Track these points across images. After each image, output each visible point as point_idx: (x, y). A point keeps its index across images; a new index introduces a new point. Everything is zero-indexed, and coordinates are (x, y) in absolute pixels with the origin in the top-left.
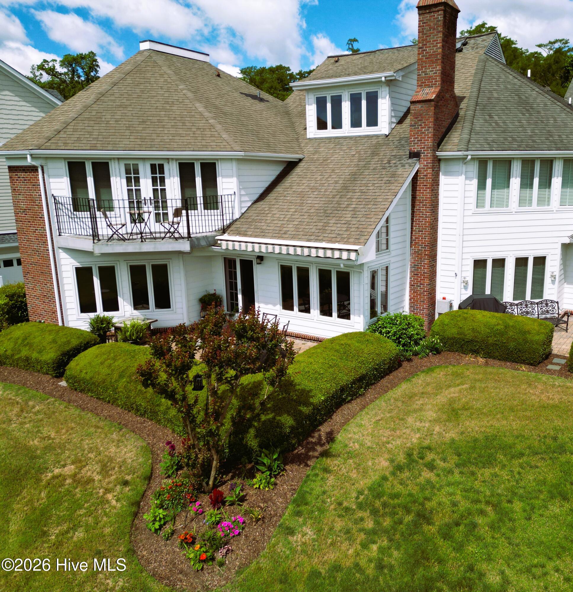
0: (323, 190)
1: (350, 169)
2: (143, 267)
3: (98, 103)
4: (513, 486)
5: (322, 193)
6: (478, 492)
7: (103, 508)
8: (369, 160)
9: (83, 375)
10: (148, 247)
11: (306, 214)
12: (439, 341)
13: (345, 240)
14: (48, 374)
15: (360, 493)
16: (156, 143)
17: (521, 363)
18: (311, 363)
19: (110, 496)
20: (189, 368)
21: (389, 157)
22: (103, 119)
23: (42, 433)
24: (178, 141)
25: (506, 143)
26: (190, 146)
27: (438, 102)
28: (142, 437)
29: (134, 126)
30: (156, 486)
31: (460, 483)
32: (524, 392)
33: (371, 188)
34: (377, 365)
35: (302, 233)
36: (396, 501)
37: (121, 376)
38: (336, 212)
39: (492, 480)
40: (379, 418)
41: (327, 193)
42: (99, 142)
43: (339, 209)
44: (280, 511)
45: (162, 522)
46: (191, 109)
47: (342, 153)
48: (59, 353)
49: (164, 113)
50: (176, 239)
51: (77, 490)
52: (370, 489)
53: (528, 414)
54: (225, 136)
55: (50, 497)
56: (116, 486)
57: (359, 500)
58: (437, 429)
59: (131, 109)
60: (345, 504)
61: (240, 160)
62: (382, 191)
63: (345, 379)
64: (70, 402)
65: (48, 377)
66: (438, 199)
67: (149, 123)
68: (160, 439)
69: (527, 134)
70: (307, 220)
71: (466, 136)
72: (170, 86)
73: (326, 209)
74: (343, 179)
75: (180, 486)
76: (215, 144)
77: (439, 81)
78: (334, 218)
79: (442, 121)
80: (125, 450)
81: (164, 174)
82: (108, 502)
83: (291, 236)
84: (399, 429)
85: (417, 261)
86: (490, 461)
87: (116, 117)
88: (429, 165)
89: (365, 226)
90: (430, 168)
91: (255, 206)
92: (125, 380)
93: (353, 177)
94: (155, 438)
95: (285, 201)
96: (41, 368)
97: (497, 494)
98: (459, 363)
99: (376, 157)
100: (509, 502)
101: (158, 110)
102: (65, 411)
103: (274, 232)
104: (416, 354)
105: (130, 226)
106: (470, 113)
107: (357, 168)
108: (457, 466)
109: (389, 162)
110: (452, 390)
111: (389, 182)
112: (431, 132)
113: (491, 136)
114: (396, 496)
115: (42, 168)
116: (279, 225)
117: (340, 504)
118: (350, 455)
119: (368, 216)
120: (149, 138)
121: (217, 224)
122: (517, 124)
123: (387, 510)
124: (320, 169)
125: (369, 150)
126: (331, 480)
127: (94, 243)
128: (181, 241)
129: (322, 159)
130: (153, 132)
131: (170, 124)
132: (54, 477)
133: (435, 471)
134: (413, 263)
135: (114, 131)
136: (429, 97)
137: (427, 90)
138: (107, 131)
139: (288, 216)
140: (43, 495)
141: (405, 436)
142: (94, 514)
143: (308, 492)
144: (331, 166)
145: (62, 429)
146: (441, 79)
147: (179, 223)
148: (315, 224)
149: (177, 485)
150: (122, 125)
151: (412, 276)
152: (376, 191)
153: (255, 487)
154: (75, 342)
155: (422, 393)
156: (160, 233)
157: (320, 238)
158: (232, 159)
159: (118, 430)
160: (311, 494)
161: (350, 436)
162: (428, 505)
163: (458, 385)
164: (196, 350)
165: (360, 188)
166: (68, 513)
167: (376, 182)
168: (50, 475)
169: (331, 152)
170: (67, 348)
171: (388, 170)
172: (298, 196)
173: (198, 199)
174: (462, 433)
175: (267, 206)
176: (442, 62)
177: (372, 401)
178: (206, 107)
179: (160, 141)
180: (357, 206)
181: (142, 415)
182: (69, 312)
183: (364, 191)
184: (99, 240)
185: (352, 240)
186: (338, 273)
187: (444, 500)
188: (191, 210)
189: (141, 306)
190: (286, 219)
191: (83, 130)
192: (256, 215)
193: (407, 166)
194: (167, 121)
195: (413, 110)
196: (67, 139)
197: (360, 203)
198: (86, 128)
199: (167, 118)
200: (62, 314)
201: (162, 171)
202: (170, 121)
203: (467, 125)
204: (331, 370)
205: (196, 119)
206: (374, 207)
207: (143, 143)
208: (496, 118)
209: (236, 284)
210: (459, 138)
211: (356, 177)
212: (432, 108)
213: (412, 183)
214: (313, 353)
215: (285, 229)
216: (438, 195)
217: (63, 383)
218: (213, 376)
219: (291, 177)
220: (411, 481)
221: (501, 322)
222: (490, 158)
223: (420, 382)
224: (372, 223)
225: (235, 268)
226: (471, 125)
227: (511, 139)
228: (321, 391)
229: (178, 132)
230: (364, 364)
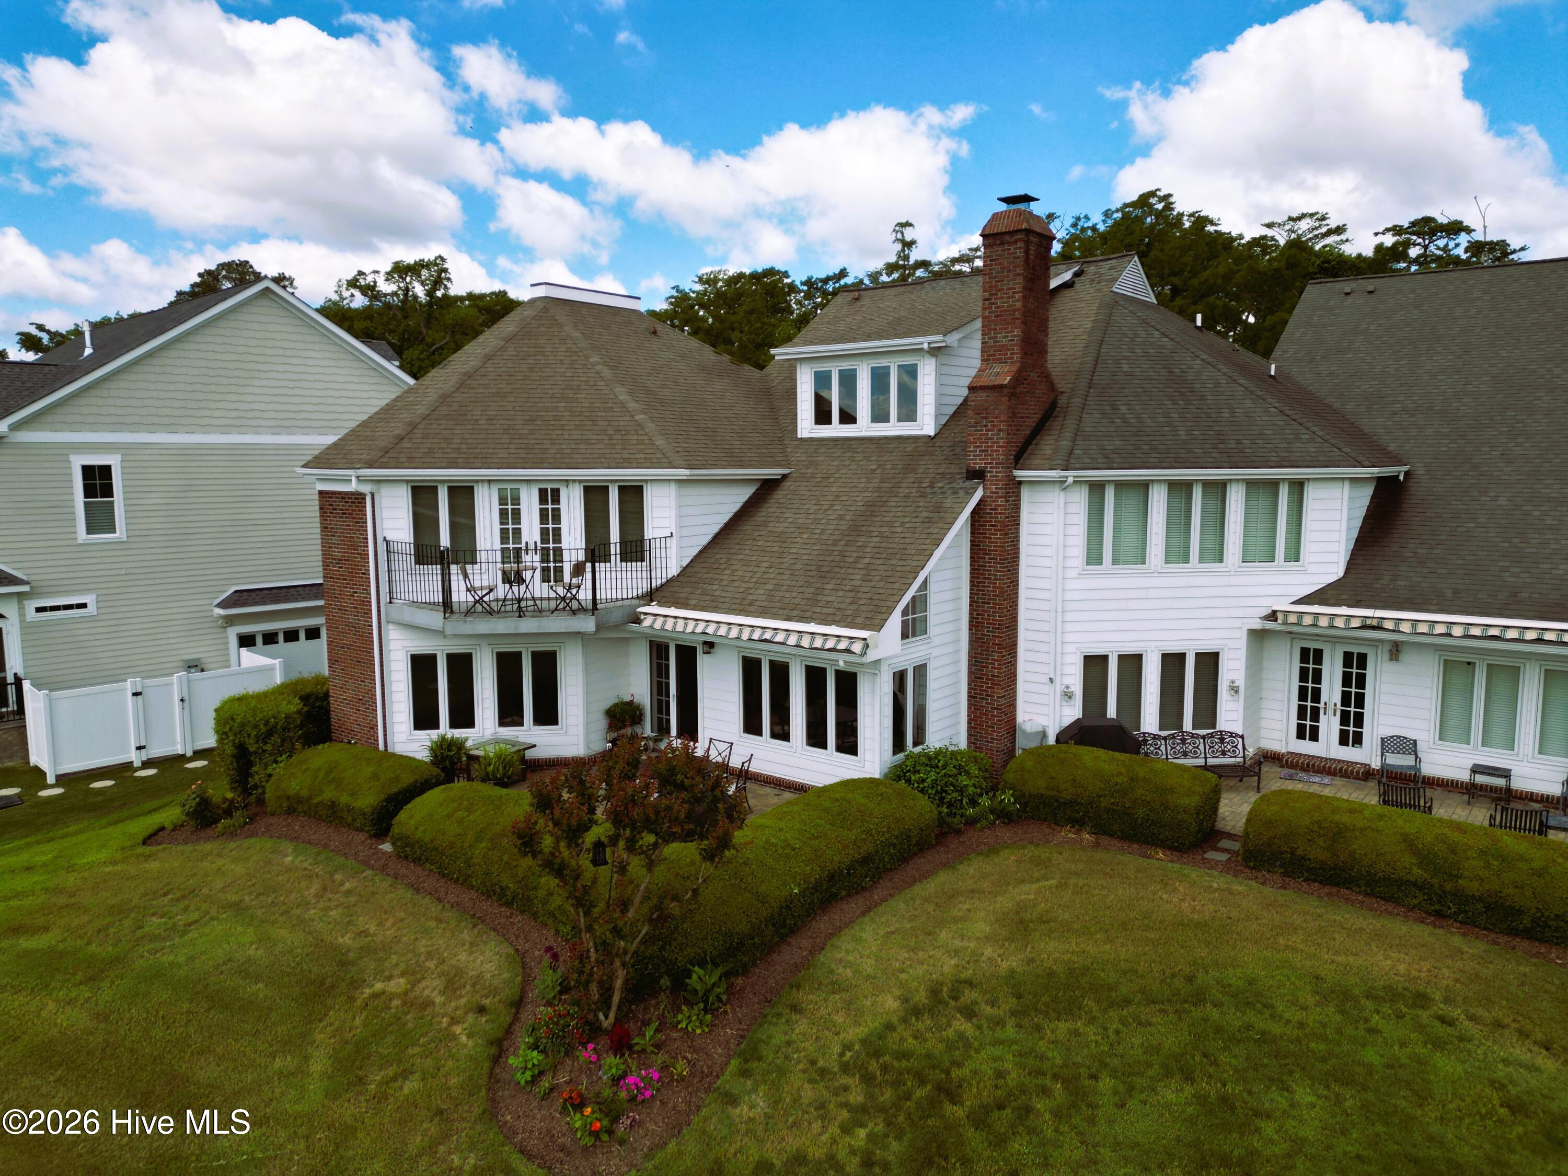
0: (818, 531)
1: (866, 494)
2: (518, 655)
3: (462, 390)
4: (1102, 1052)
5: (816, 536)
6: (1043, 1058)
7: (447, 1045)
8: (898, 480)
9: (419, 834)
10: (528, 625)
11: (787, 572)
12: (1012, 800)
13: (849, 619)
14: (362, 830)
15: (847, 1047)
16: (550, 456)
17: (1157, 846)
18: (781, 830)
19: (458, 1029)
20: (588, 829)
21: (933, 475)
22: (469, 417)
23: (355, 926)
24: (584, 451)
25: (1138, 455)
26: (603, 460)
27: (1014, 388)
28: (507, 940)
29: (517, 427)
30: (527, 1017)
31: (1015, 1042)
32: (1151, 896)
33: (899, 530)
34: (897, 838)
35: (778, 605)
36: (904, 1063)
37: (478, 839)
38: (837, 569)
39: (1069, 1040)
40: (892, 929)
41: (823, 537)
42: (461, 455)
43: (841, 565)
44: (717, 1068)
45: (536, 1072)
46: (608, 396)
47: (855, 467)
48: (383, 796)
49: (564, 404)
50: (574, 612)
51: (409, 1017)
52: (864, 1042)
53: (1152, 935)
54: (660, 442)
55: (368, 1024)
56: (466, 1013)
57: (845, 1059)
58: (988, 951)
59: (513, 399)
60: (821, 1063)
61: (680, 482)
62: (916, 536)
63: (836, 857)
64: (396, 878)
65: (362, 836)
66: (1018, 549)
67: (540, 423)
68: (536, 943)
69: (1177, 437)
70: (789, 582)
71: (1066, 443)
72: (576, 358)
73: (820, 564)
74: (852, 513)
75: (565, 1016)
76: (643, 456)
77: (1017, 353)
78: (834, 581)
79: (1023, 418)
80: (482, 958)
81: (559, 503)
82: (455, 1037)
83: (760, 610)
84: (923, 950)
85: (980, 654)
86: (1070, 1010)
87: (488, 413)
88: (1000, 491)
89: (882, 597)
90: (1001, 497)
91: (705, 555)
92: (484, 844)
93: (870, 509)
94: (527, 941)
95: (755, 548)
96: (354, 820)
97: (1074, 1064)
98: (1048, 841)
99: (910, 475)
100: (1094, 1077)
101: (554, 400)
102: (391, 892)
103: (734, 601)
104: (971, 822)
105: (502, 590)
106: (1077, 401)
107: (877, 494)
108: (1013, 1013)
109: (932, 486)
110: (1025, 888)
111: (929, 521)
112: (1003, 438)
113: (1112, 443)
114: (905, 1055)
115: (373, 495)
116: (741, 590)
117: (813, 1062)
118: (837, 987)
119: (890, 580)
120: (539, 446)
121: (640, 586)
122: (1161, 420)
123: (887, 1077)
124: (816, 493)
125: (901, 463)
126: (802, 1026)
127: (445, 618)
128: (581, 616)
129: (819, 475)
130: (546, 437)
131: (573, 423)
132: (376, 996)
133: (974, 1020)
134: (975, 657)
135: (484, 436)
136: (999, 381)
137: (997, 368)
138: (475, 436)
139: (758, 575)
140: (358, 1021)
141: (932, 961)
142: (434, 1055)
143: (763, 1041)
144: (834, 489)
145: (387, 920)
146: (1022, 349)
147: (579, 587)
148: (801, 590)
149: (560, 1016)
150: (497, 427)
151: (973, 681)
152: (907, 535)
153: (679, 1027)
154: (407, 780)
155: (973, 891)
156: (549, 599)
157: (808, 614)
158: (669, 480)
159: (471, 926)
160: (768, 1044)
161: (839, 956)
162: (956, 1073)
163: (1038, 880)
164: (598, 801)
165: (880, 529)
166: (396, 1051)
167: (907, 520)
168: (368, 991)
169: (836, 463)
170: (394, 790)
171: (928, 500)
172: (776, 539)
173: (612, 546)
174: (1031, 961)
175: (724, 556)
176: (1024, 323)
177: (884, 900)
178: (630, 393)
179: (555, 451)
180: (873, 561)
181: (509, 904)
182: (397, 728)
183: (886, 534)
184: (452, 612)
185: (859, 620)
186: (838, 673)
187: (984, 1067)
188: (600, 562)
189: (510, 719)
190: (754, 580)
191: (438, 436)
192: (706, 570)
193: (962, 493)
194: (569, 418)
195: (973, 401)
196: (413, 450)
197: (878, 556)
198: (443, 432)
199: (568, 413)
200: (385, 731)
201: (556, 499)
202: (573, 418)
203: (1071, 423)
204: (815, 843)
205: (615, 414)
206: (901, 563)
207: (529, 456)
208: (1123, 409)
209: (668, 685)
210: (1053, 447)
211: (875, 509)
212: (1005, 399)
213: (972, 521)
214: (786, 812)
215: (751, 597)
216: (1019, 541)
217: (387, 847)
218: (622, 844)
219: (768, 505)
220: (933, 1033)
221: (1123, 770)
222: (1109, 481)
223: (972, 871)
224: (895, 592)
225: (667, 659)
226: (1077, 422)
227: (1147, 447)
228: (795, 878)
229: (585, 437)
230: (871, 835)
